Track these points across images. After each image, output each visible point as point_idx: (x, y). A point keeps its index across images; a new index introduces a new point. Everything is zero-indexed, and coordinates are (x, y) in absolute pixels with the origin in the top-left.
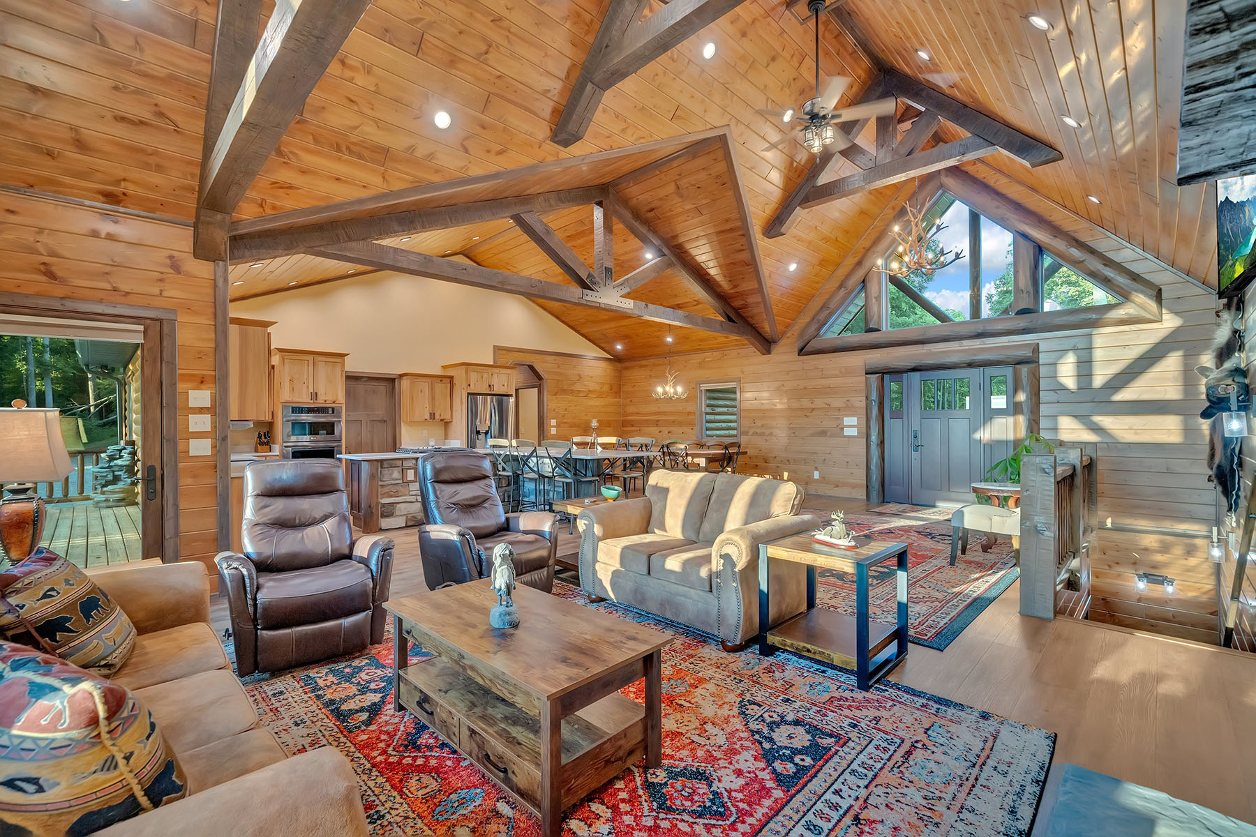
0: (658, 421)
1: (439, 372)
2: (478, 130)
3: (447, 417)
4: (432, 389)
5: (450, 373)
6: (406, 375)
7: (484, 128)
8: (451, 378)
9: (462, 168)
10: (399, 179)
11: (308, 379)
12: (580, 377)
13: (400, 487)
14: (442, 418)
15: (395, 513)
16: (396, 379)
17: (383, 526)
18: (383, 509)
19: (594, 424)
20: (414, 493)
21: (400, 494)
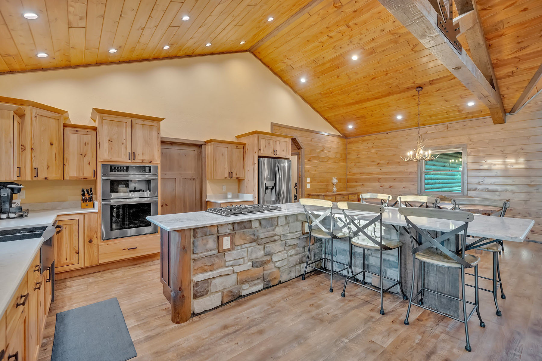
0: (379, 179)
1: (234, 140)
3: (241, 176)
4: (230, 153)
5: (243, 140)
6: (211, 141)
8: (244, 145)
11: (126, 140)
12: (324, 148)
13: (216, 259)
14: (238, 176)
15: (209, 290)
16: (203, 146)
17: (197, 310)
18: (196, 289)
19: (335, 180)
20: (230, 263)
21: (215, 267)
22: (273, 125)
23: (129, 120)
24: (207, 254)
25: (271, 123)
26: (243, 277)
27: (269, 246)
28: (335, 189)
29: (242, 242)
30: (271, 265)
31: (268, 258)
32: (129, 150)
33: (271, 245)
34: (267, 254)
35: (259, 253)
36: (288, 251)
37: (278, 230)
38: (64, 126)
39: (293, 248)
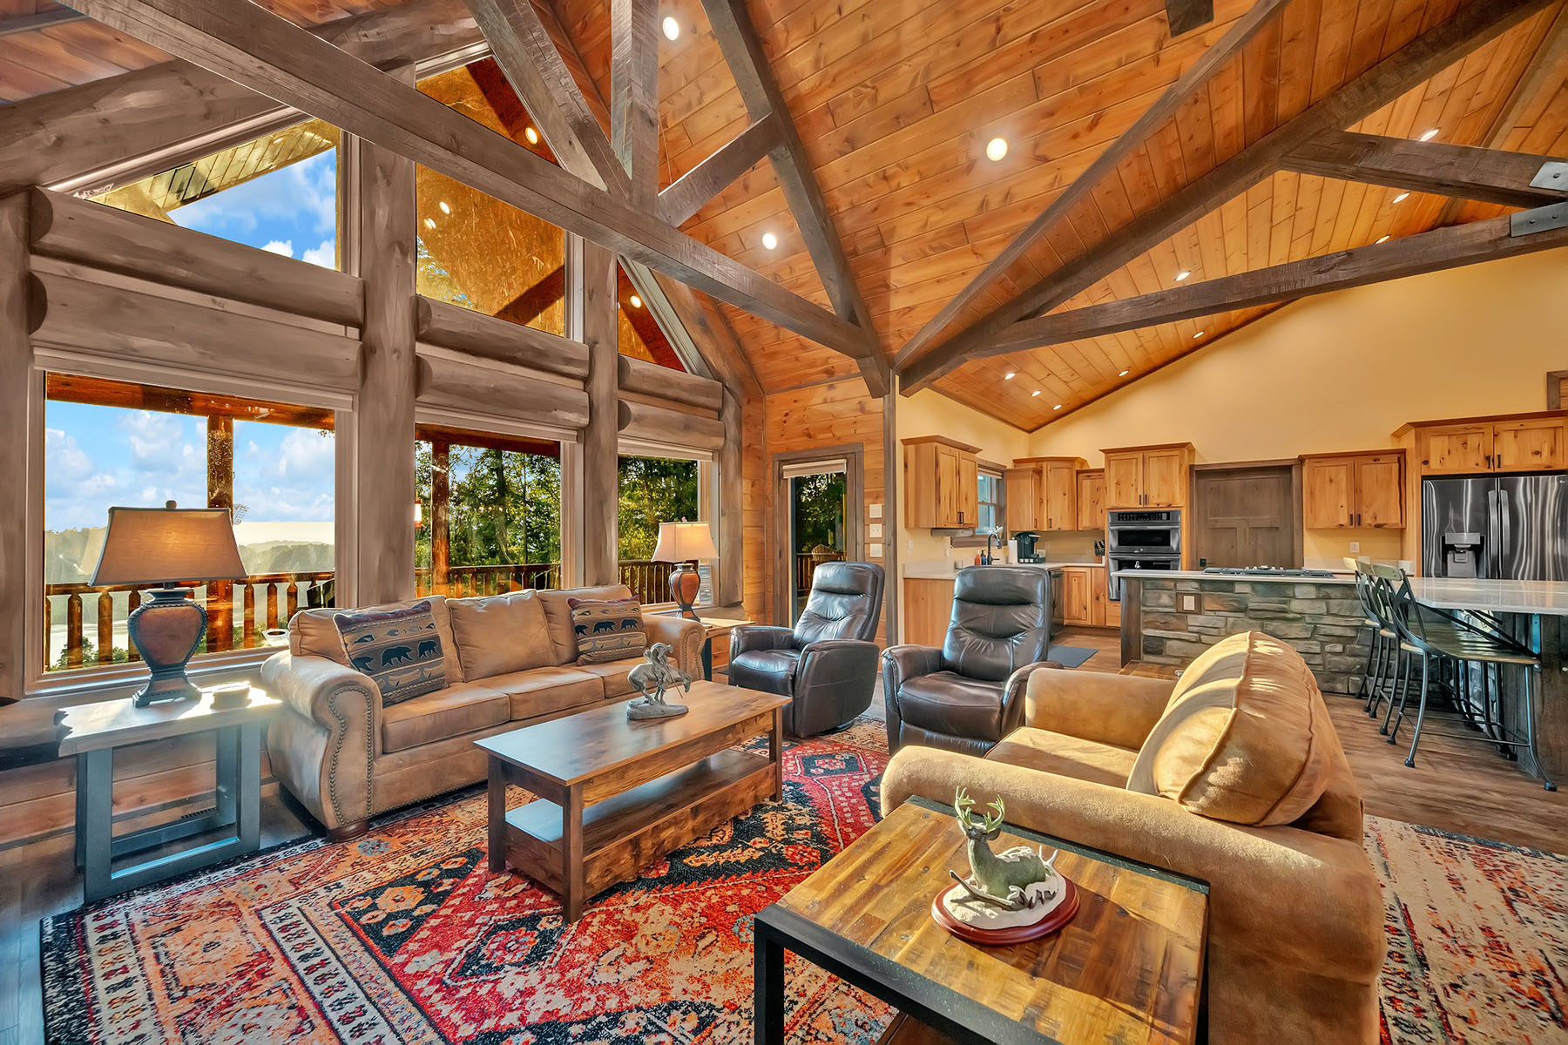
2: (1046, 122)
3: (1393, 521)
4: (1355, 476)
5: (1403, 443)
6: (1302, 458)
7: (1052, 114)
8: (1401, 452)
9: (1052, 184)
10: (991, 244)
11: (1136, 480)
13: (1173, 619)
14: (1380, 521)
15: (1164, 650)
16: (1293, 467)
18: (1146, 642)
20: (1195, 629)
21: (1171, 627)
22: (1558, 379)
23: (1140, 455)
24: (1161, 609)
25: (1550, 373)
29: (1216, 607)
32: (1140, 493)
36: (1323, 644)
37: (1295, 605)
38: (1078, 472)
39: (1339, 642)
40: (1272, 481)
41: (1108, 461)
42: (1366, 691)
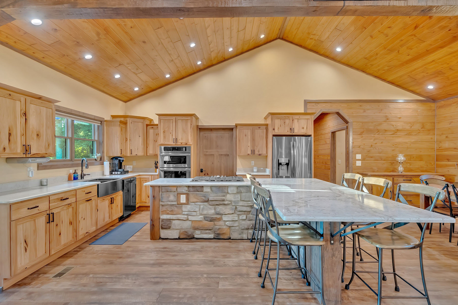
3: (264, 153)
4: (253, 133)
5: (267, 121)
6: (237, 125)
8: (267, 125)
11: (172, 131)
12: (387, 119)
13: (175, 208)
14: (260, 153)
15: (171, 227)
16: (234, 129)
17: (162, 236)
18: (162, 223)
19: (401, 158)
20: (186, 213)
21: (174, 213)
22: (307, 102)
23: (174, 118)
24: (169, 203)
25: (305, 100)
26: (196, 225)
27: (218, 208)
28: (401, 169)
29: (195, 200)
30: (221, 223)
31: (218, 216)
32: (174, 137)
33: (220, 207)
34: (217, 213)
35: (211, 211)
36: (239, 215)
37: (229, 197)
38: (147, 125)
39: (245, 214)
40: (227, 134)
41: (160, 120)
42: (254, 237)
